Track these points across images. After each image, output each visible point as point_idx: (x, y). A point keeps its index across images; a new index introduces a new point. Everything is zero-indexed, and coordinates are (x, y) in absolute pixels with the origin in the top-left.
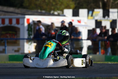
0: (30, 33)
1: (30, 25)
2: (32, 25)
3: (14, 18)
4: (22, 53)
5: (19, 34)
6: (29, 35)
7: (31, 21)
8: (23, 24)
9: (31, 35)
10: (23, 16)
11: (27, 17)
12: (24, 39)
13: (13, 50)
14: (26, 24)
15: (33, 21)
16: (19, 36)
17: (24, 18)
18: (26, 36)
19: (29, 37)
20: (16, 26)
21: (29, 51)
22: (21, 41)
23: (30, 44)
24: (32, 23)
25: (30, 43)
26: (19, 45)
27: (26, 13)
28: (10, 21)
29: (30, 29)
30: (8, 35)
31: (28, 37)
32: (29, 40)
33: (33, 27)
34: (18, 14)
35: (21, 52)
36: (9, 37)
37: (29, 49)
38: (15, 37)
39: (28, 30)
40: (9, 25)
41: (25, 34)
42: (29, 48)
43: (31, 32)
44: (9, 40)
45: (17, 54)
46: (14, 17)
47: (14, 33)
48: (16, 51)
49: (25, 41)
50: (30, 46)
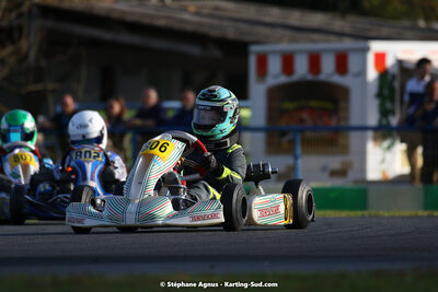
0: (388, 105)
1: (389, 77)
2: (394, 77)
3: (328, 51)
4: (356, 182)
5: (347, 110)
6: (385, 113)
7: (390, 62)
8: (362, 73)
9: (393, 112)
10: (360, 44)
11: (377, 46)
12: (364, 128)
13: (324, 169)
14: (372, 74)
15: (400, 63)
16: (347, 118)
17: (366, 50)
18: (373, 119)
19: (384, 122)
20: (337, 79)
21: (384, 173)
22: (354, 137)
23: (389, 148)
24: (396, 71)
25: (386, 144)
26: (345, 150)
27: (373, 34)
28: (315, 62)
29: (386, 92)
30: (305, 115)
31: (380, 121)
32: (383, 132)
33: (397, 84)
34: (341, 35)
35: (352, 175)
36: (309, 123)
37: (384, 167)
38: (333, 122)
39: (380, 95)
40: (310, 77)
41: (367, 110)
42: (383, 161)
43: (392, 101)
44: (309, 134)
45: (338, 183)
46: (328, 47)
47: (328, 105)
48: (334, 174)
49: (370, 134)
50: (388, 156)
